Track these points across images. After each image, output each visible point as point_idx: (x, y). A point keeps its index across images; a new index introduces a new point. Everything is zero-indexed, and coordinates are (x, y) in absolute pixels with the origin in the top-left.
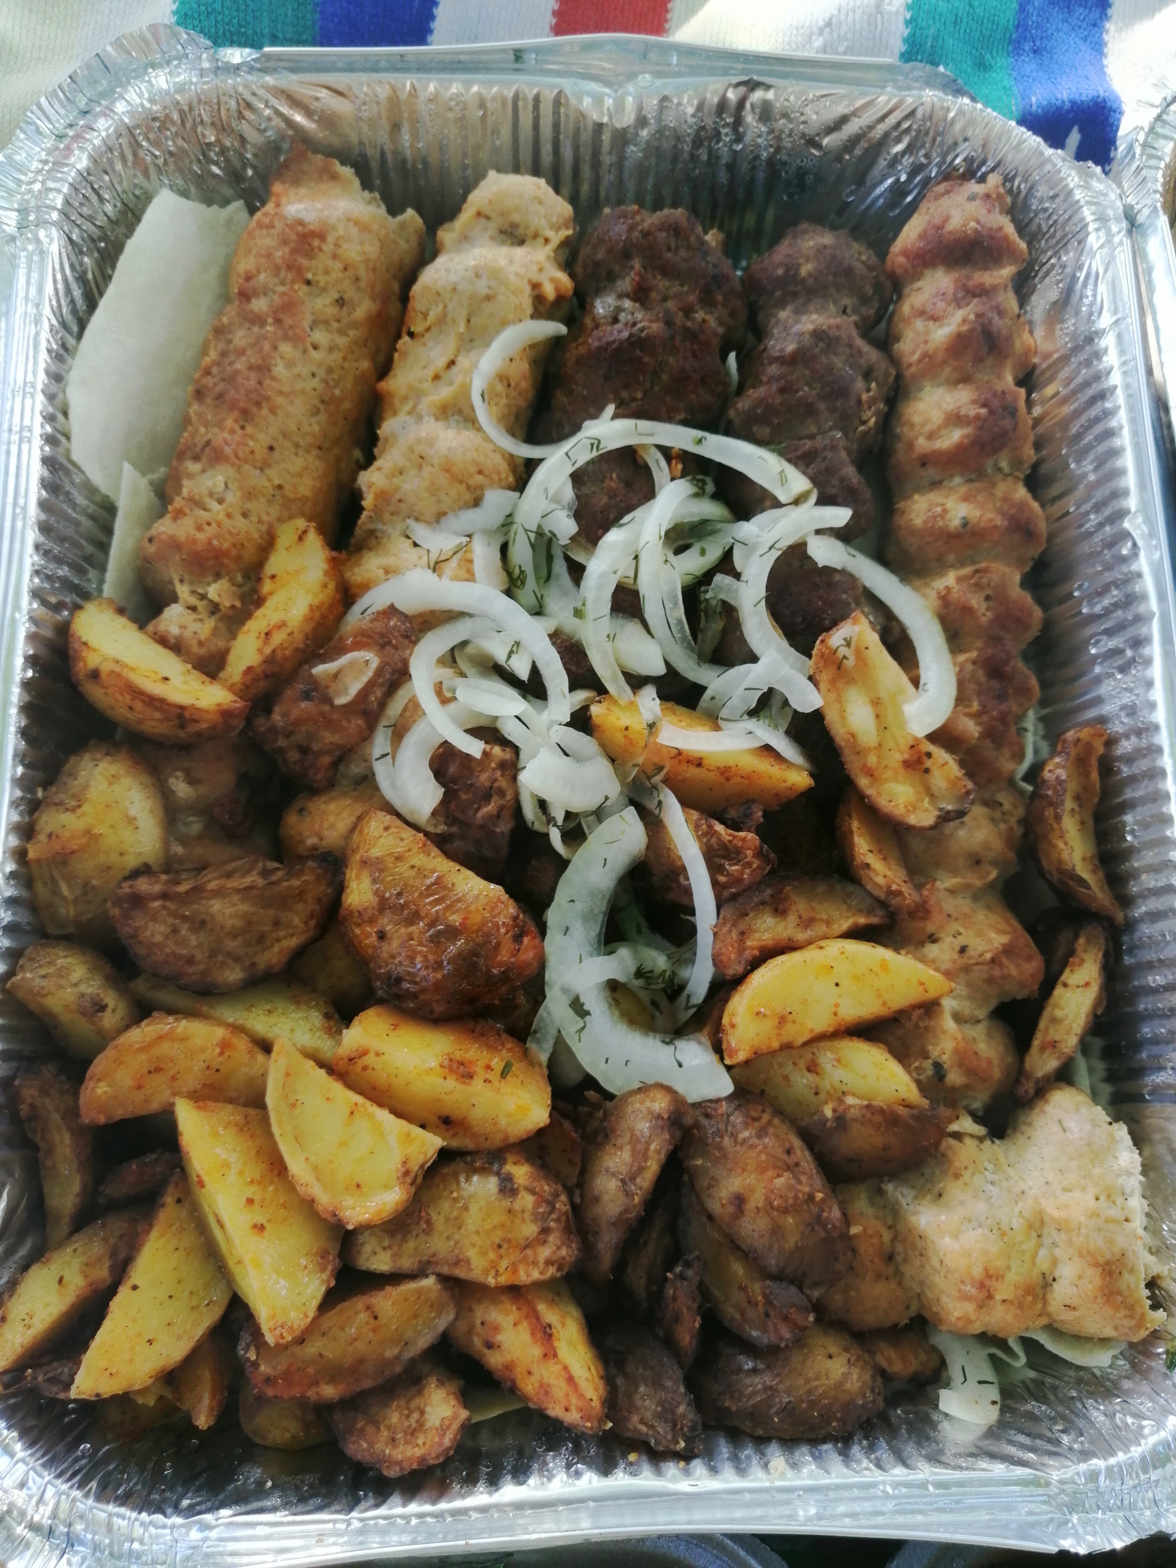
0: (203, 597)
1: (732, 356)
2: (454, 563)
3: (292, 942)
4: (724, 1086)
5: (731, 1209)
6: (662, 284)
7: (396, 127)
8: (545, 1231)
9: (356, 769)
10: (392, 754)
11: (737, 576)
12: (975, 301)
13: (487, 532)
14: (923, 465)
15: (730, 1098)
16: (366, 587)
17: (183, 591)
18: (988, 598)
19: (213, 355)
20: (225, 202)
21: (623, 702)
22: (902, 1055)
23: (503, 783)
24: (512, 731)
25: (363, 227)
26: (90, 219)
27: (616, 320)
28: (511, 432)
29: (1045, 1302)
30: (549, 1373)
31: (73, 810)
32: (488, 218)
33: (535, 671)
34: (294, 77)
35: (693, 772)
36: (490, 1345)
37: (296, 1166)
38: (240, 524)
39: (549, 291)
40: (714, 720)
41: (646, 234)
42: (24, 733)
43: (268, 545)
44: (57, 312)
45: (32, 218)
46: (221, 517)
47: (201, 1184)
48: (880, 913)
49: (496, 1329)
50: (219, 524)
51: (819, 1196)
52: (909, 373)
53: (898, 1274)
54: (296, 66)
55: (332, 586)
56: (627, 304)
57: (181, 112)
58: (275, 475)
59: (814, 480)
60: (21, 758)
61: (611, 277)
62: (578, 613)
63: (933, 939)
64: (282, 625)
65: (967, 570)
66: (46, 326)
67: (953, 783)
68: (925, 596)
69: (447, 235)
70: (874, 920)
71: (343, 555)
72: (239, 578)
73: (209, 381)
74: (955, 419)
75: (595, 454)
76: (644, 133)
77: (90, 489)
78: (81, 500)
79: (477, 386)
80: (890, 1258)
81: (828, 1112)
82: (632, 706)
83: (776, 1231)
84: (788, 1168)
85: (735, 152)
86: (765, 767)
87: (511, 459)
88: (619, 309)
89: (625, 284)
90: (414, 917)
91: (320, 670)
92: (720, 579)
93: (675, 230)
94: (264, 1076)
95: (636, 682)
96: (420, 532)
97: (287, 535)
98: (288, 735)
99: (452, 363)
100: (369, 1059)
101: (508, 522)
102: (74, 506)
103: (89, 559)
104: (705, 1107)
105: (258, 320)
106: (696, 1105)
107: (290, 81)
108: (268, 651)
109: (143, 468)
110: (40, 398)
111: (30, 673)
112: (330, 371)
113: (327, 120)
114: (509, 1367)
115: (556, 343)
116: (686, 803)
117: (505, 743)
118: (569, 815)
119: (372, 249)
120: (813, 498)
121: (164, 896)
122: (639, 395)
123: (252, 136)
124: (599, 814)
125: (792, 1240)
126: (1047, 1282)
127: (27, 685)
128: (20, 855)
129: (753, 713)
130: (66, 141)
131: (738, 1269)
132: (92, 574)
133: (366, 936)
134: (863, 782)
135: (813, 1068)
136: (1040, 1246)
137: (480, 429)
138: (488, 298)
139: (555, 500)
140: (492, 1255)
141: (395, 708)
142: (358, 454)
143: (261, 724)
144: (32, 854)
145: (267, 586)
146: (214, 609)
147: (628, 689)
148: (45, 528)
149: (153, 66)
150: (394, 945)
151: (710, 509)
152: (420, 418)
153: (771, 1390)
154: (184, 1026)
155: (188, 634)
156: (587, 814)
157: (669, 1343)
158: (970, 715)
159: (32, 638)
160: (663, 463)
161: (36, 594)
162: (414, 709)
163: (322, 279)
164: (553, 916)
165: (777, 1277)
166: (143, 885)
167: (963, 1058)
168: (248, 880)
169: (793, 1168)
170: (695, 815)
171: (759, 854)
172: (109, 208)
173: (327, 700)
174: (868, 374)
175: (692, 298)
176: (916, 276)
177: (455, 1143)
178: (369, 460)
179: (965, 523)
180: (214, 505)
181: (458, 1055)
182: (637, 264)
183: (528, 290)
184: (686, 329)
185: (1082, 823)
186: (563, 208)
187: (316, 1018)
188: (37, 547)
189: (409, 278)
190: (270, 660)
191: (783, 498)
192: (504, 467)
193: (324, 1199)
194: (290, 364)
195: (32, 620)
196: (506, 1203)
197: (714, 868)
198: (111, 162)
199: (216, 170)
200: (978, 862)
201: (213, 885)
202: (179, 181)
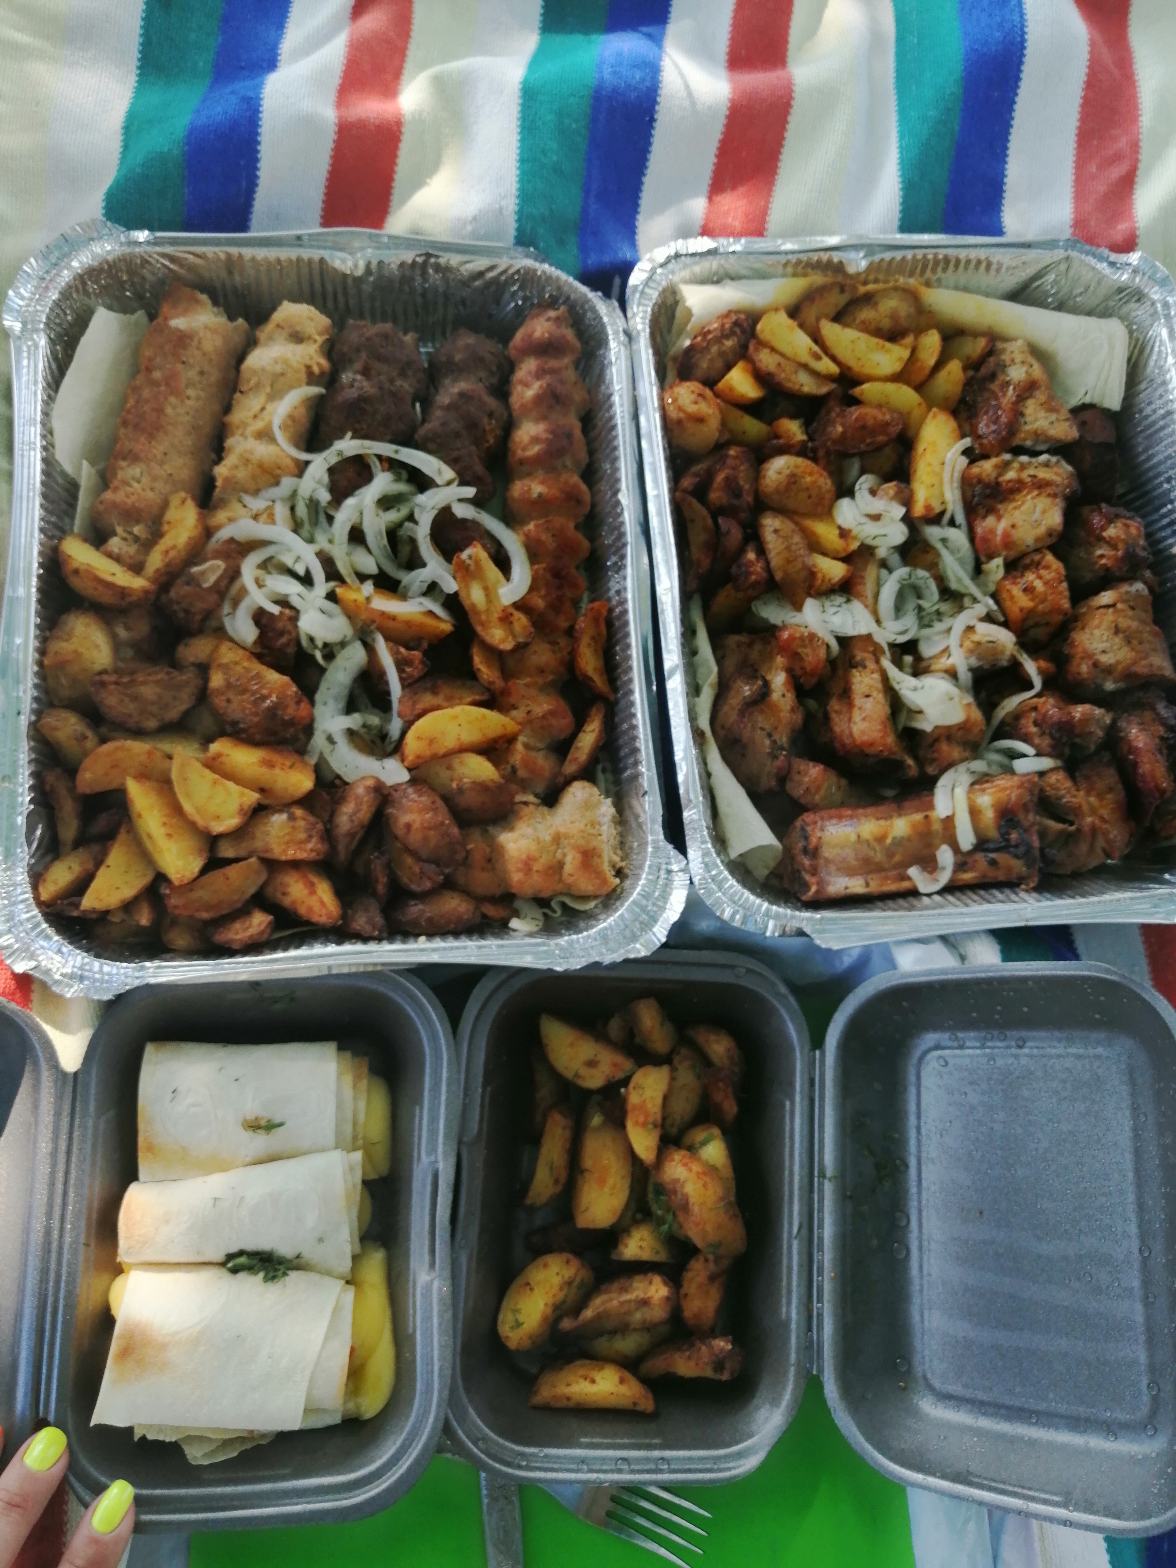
0: (131, 533)
1: (418, 405)
2: (265, 516)
3: (183, 707)
4: (405, 776)
5: (404, 831)
6: (377, 366)
7: (230, 273)
8: (310, 837)
9: (214, 623)
10: (232, 613)
11: (416, 523)
12: (548, 376)
13: (283, 500)
14: (521, 464)
15: (409, 781)
16: (218, 528)
17: (119, 530)
18: (553, 535)
19: (131, 402)
20: (133, 312)
21: (354, 587)
22: (496, 763)
23: (289, 627)
24: (295, 601)
25: (214, 331)
26: (60, 325)
27: (352, 386)
28: (297, 446)
29: (561, 875)
30: (313, 902)
31: (67, 641)
32: (282, 328)
33: (308, 572)
34: (172, 248)
35: (391, 624)
36: (284, 894)
37: (187, 807)
38: (150, 495)
39: (316, 370)
40: (404, 597)
41: (368, 339)
42: (39, 601)
43: (165, 506)
44: (45, 378)
45: (29, 326)
46: (139, 491)
47: (140, 816)
48: (488, 694)
49: (288, 885)
50: (138, 494)
51: (447, 822)
52: (515, 414)
53: (493, 869)
54: (174, 242)
55: (200, 528)
56: (359, 377)
57: (109, 266)
58: (168, 468)
59: (458, 473)
60: (38, 614)
61: (351, 361)
62: (330, 541)
63: (514, 707)
64: (174, 547)
65: (541, 522)
66: (40, 386)
67: (524, 628)
68: (518, 534)
69: (263, 333)
70: (484, 698)
71: (205, 511)
72: (150, 523)
73: (130, 417)
74: (535, 440)
75: (340, 458)
76: (371, 279)
77: (64, 474)
78: (60, 481)
79: (277, 422)
80: (489, 861)
81: (454, 785)
82: (359, 590)
83: (426, 839)
84: (433, 810)
85: (425, 289)
86: (430, 621)
87: (297, 461)
88: (354, 380)
89: (358, 365)
90: (244, 691)
91: (195, 569)
92: (407, 524)
93: (385, 336)
94: (169, 770)
95: (362, 577)
96: (248, 499)
97: (175, 501)
98: (178, 603)
99: (263, 409)
100: (223, 759)
101: (294, 494)
102: (57, 484)
103: (66, 513)
104: (396, 787)
105: (156, 384)
106: (391, 787)
107: (169, 250)
108: (167, 560)
109: (92, 463)
110: (39, 426)
111: (41, 571)
112: (197, 411)
113: (191, 268)
114: (293, 903)
115: (321, 398)
116: (387, 639)
117: (292, 608)
118: (326, 645)
119: (218, 341)
120: (456, 483)
121: (116, 683)
122: (365, 426)
123: (148, 276)
124: (343, 644)
125: (433, 842)
126: (561, 865)
127: (39, 577)
128: (40, 664)
129: (425, 594)
130: (46, 282)
131: (409, 860)
132: (67, 520)
133: (219, 702)
134: (479, 629)
135: (449, 767)
136: (558, 848)
137: (278, 445)
138: (282, 374)
139: (319, 482)
140: (283, 847)
141: (234, 589)
142: (213, 456)
143: (164, 598)
144: (46, 662)
145: (165, 527)
146: (137, 539)
147: (357, 581)
148: (44, 496)
149: (92, 239)
150: (235, 705)
151: (402, 487)
152: (246, 438)
153: (423, 911)
154: (129, 743)
155: (123, 552)
156: (335, 644)
157: (374, 894)
158: (540, 597)
159: (41, 553)
160: (378, 463)
161: (42, 530)
162: (243, 592)
163: (191, 361)
164: (318, 697)
165: (426, 861)
166: (105, 678)
167: (526, 763)
168: (159, 676)
169: (435, 810)
170: (391, 644)
171: (422, 662)
172: (69, 318)
173: (199, 586)
174: (491, 415)
175: (394, 374)
176: (521, 361)
177: (266, 802)
178: (219, 459)
179: (540, 495)
180: (135, 485)
181: (268, 758)
182: (364, 355)
183: (304, 369)
184: (391, 391)
185: (596, 650)
186: (324, 321)
187: (196, 746)
188: (42, 506)
189: (241, 358)
190: (168, 565)
191: (439, 481)
192: (291, 464)
193: (201, 822)
194: (174, 408)
195: (41, 544)
196: (292, 824)
197: (400, 670)
198: (71, 294)
199: (128, 293)
200: (542, 672)
201: (141, 679)
202: (108, 301)
